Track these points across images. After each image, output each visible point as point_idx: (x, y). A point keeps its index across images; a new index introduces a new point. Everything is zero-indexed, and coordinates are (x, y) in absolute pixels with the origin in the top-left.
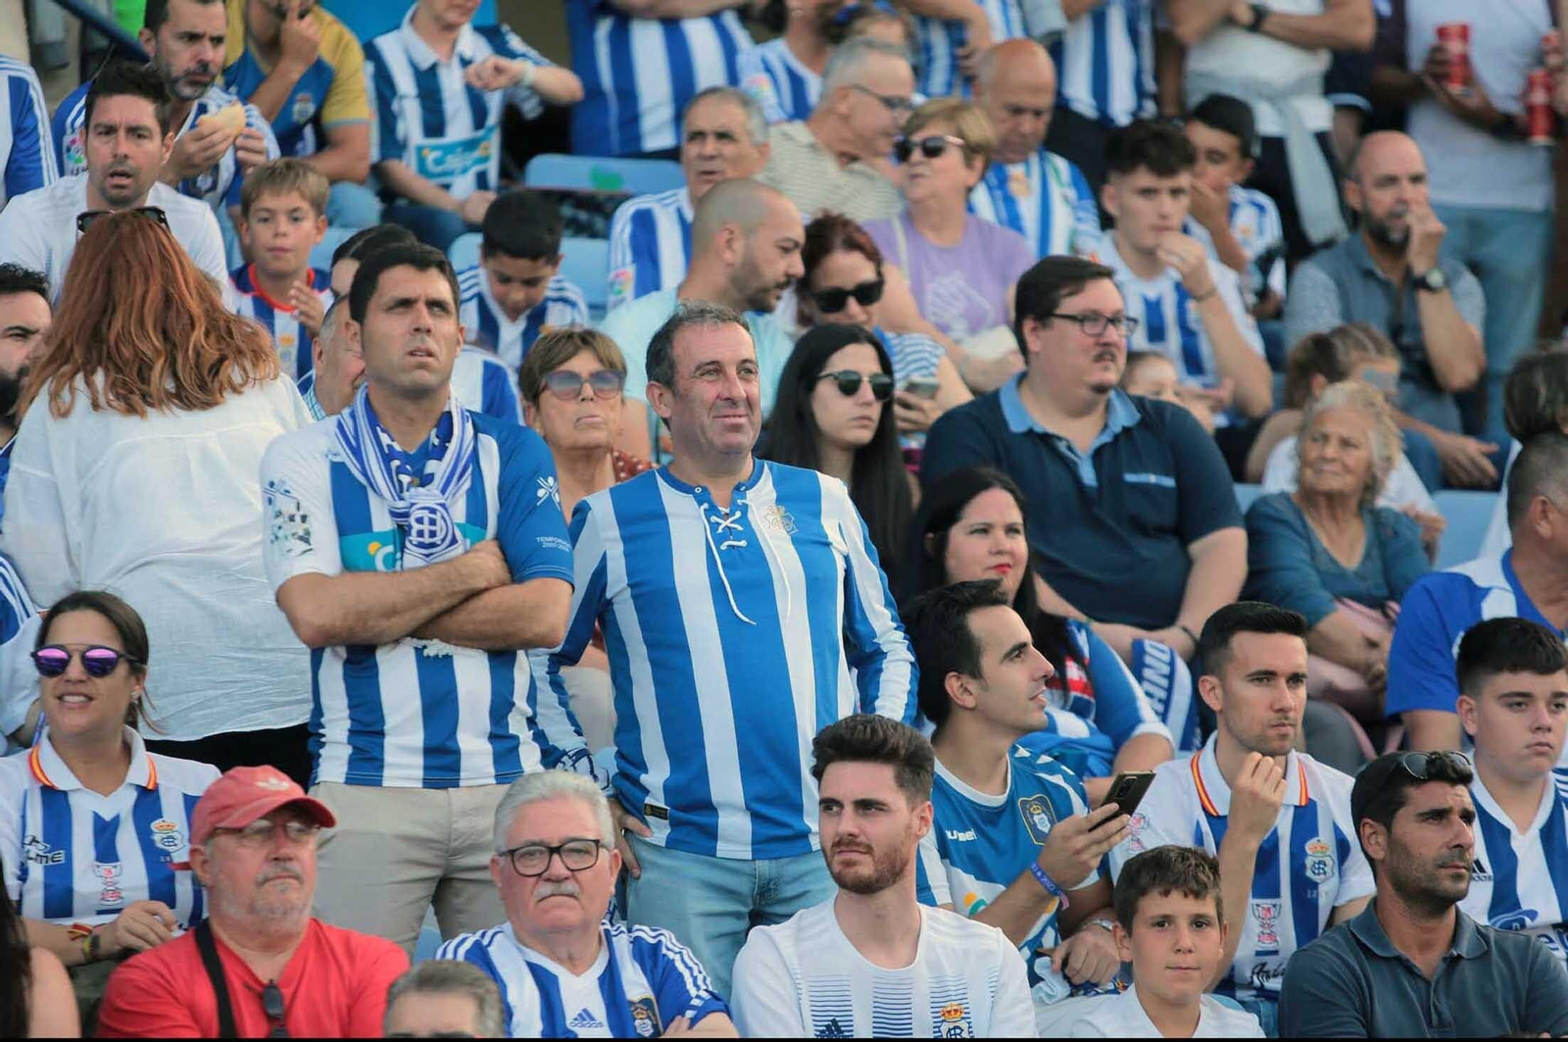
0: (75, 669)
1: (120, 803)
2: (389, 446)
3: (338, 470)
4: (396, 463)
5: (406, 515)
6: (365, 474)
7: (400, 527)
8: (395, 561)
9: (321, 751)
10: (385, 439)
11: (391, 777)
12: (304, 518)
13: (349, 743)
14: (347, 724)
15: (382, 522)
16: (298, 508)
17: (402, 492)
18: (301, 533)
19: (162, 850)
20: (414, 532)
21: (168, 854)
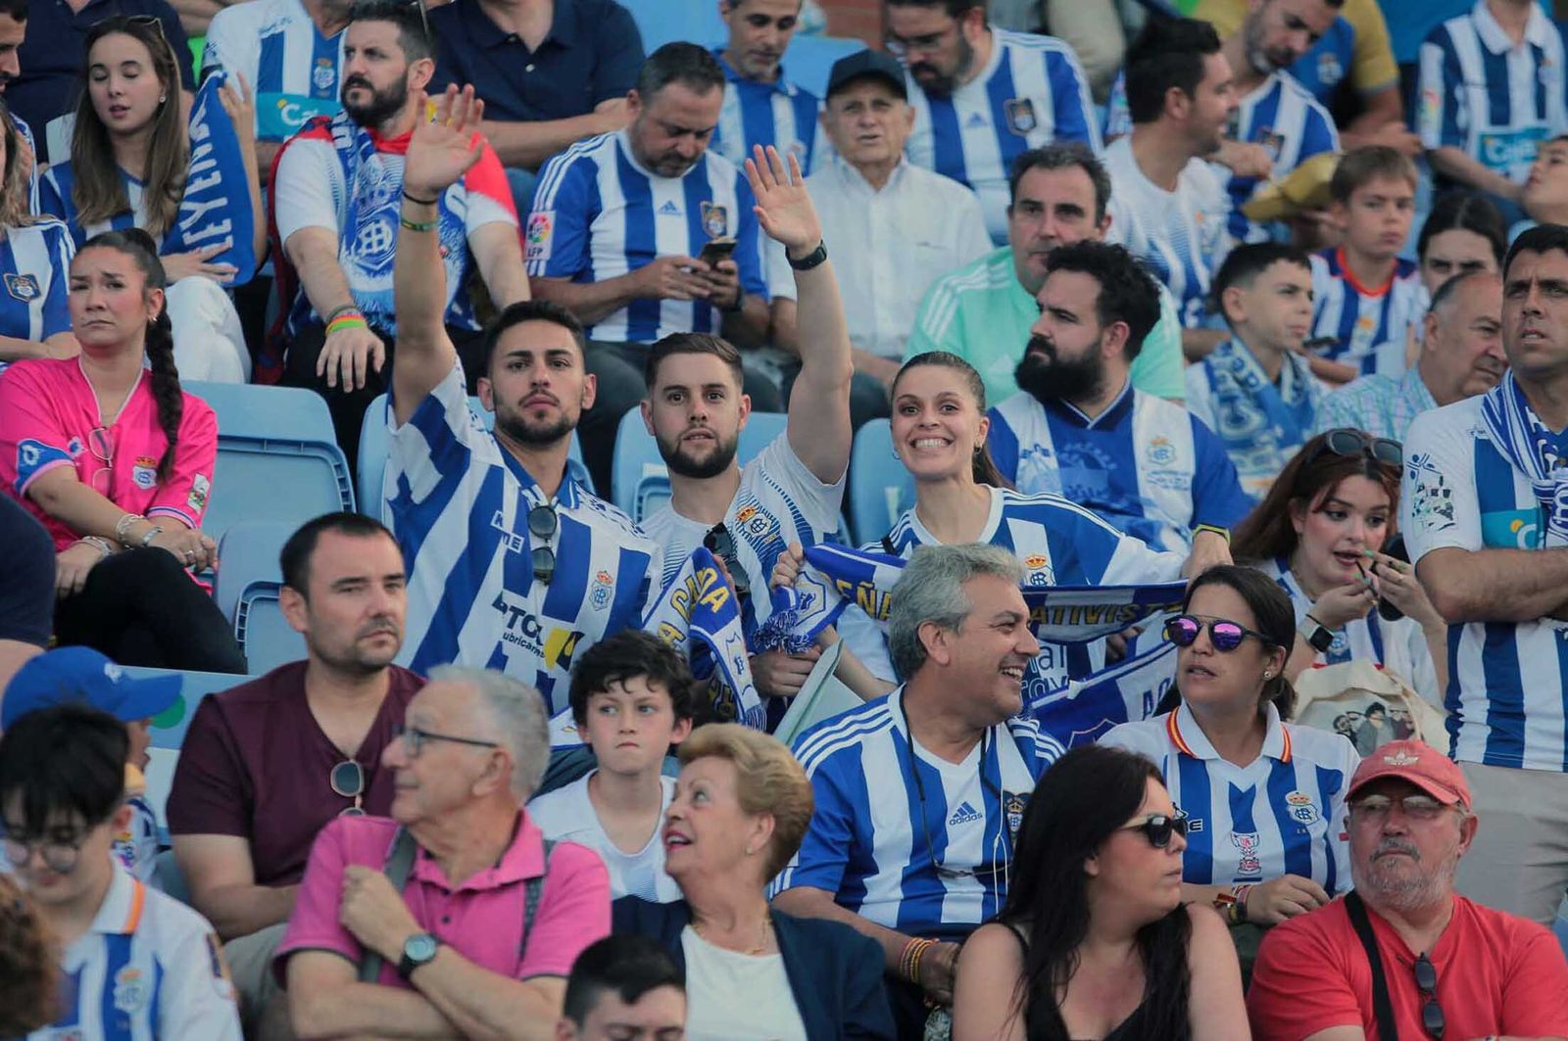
0: (1203, 641)
1: (1255, 775)
2: (1535, 424)
3: (1483, 448)
4: (1543, 442)
5: (1551, 494)
6: (1510, 451)
7: (1544, 506)
8: (1537, 540)
9: (1459, 730)
10: (1533, 418)
11: (1530, 759)
12: (1447, 493)
13: (1488, 724)
14: (1487, 704)
15: (1525, 499)
16: (1441, 484)
17: (1548, 470)
18: (1443, 507)
19: (1297, 823)
20: (1558, 512)
21: (1304, 826)
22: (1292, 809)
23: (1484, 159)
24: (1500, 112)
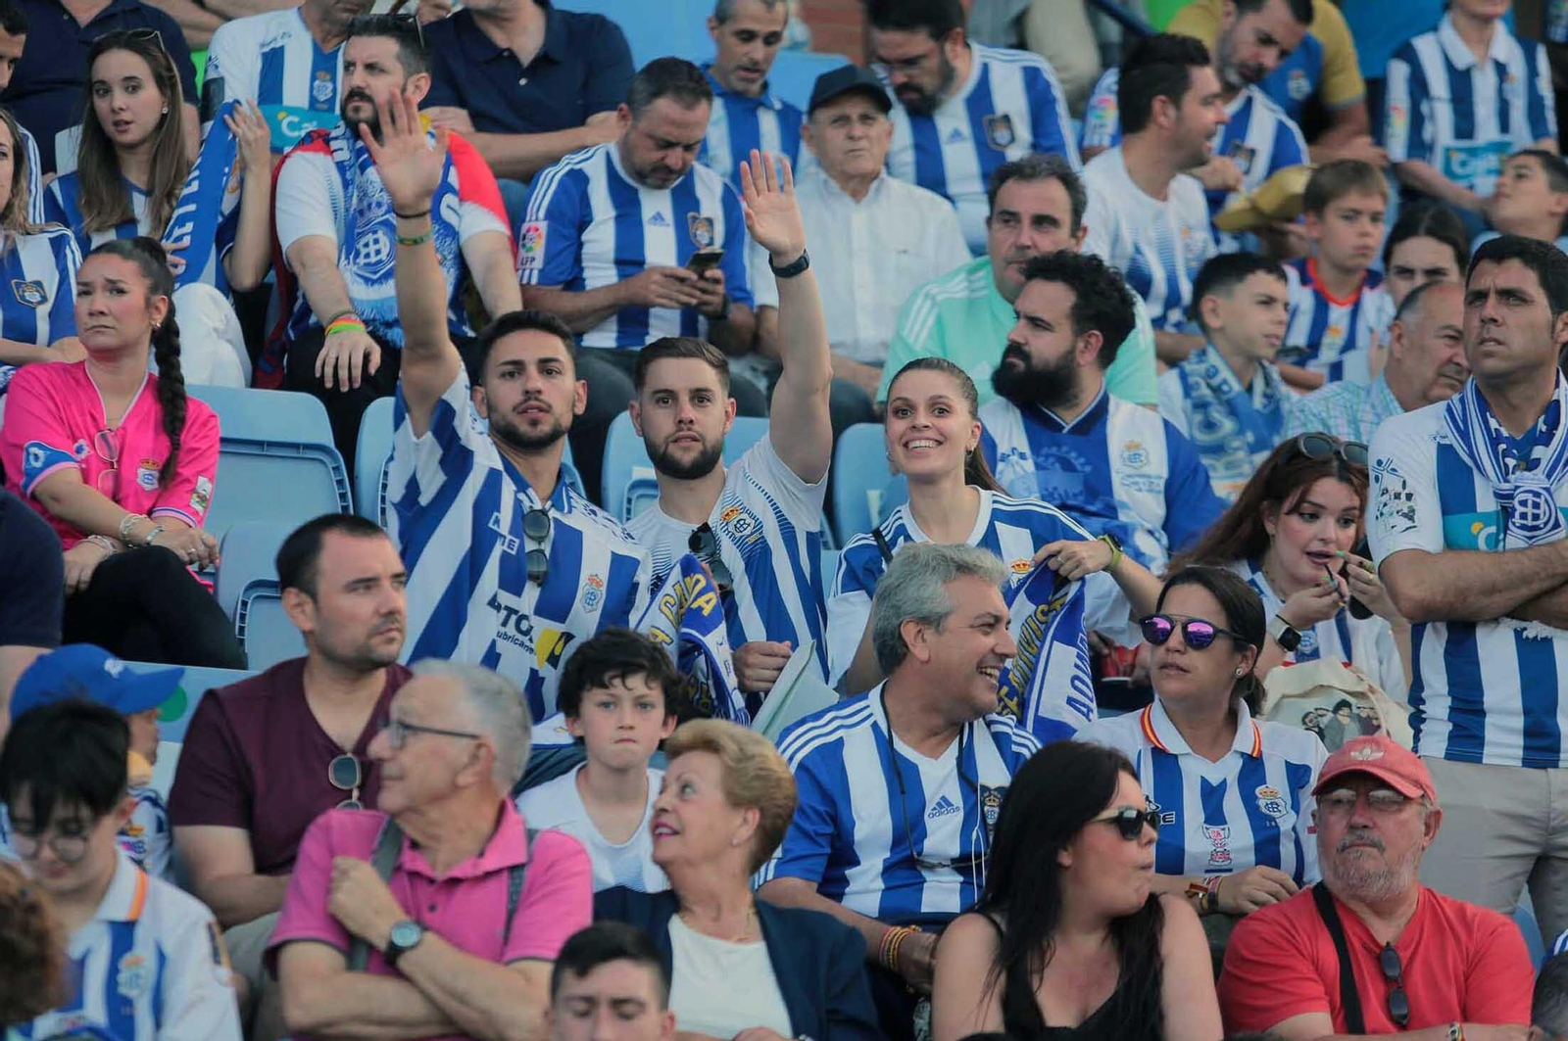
0: (1176, 639)
1: (1227, 769)
2: (1496, 429)
3: (1445, 452)
4: (1503, 446)
5: (1511, 497)
6: (1472, 456)
7: (1504, 508)
8: (1497, 541)
9: (1422, 727)
10: (1493, 424)
11: (1489, 754)
12: (1409, 497)
13: (1450, 719)
14: (1449, 701)
15: (1486, 503)
16: (1404, 487)
17: (1507, 474)
18: (1406, 511)
19: (1266, 815)
20: (1517, 515)
21: (1274, 819)
22: (1262, 803)
23: (1449, 172)
24: (1465, 126)
